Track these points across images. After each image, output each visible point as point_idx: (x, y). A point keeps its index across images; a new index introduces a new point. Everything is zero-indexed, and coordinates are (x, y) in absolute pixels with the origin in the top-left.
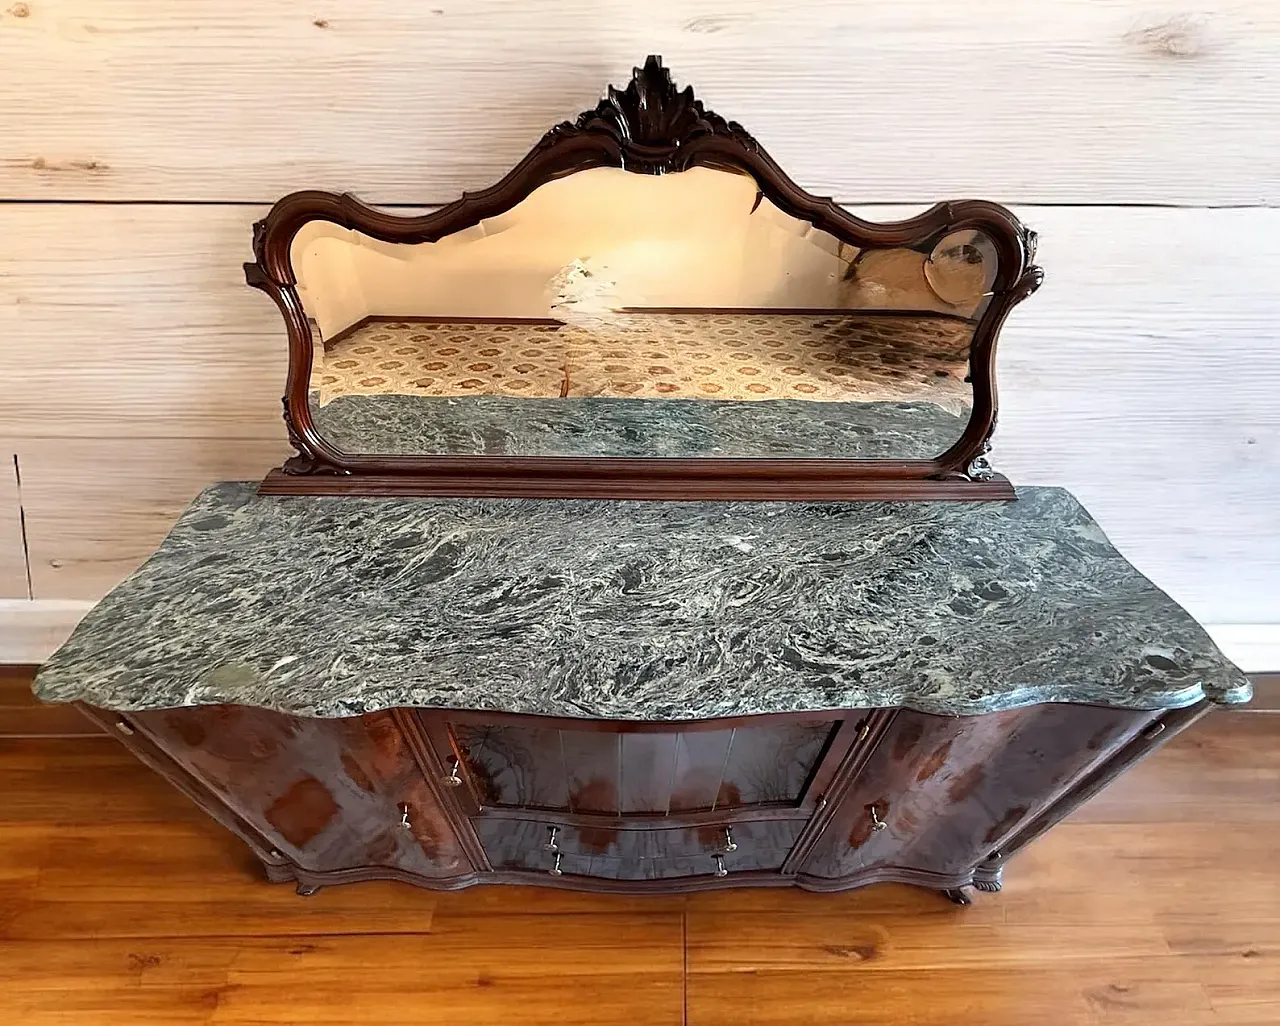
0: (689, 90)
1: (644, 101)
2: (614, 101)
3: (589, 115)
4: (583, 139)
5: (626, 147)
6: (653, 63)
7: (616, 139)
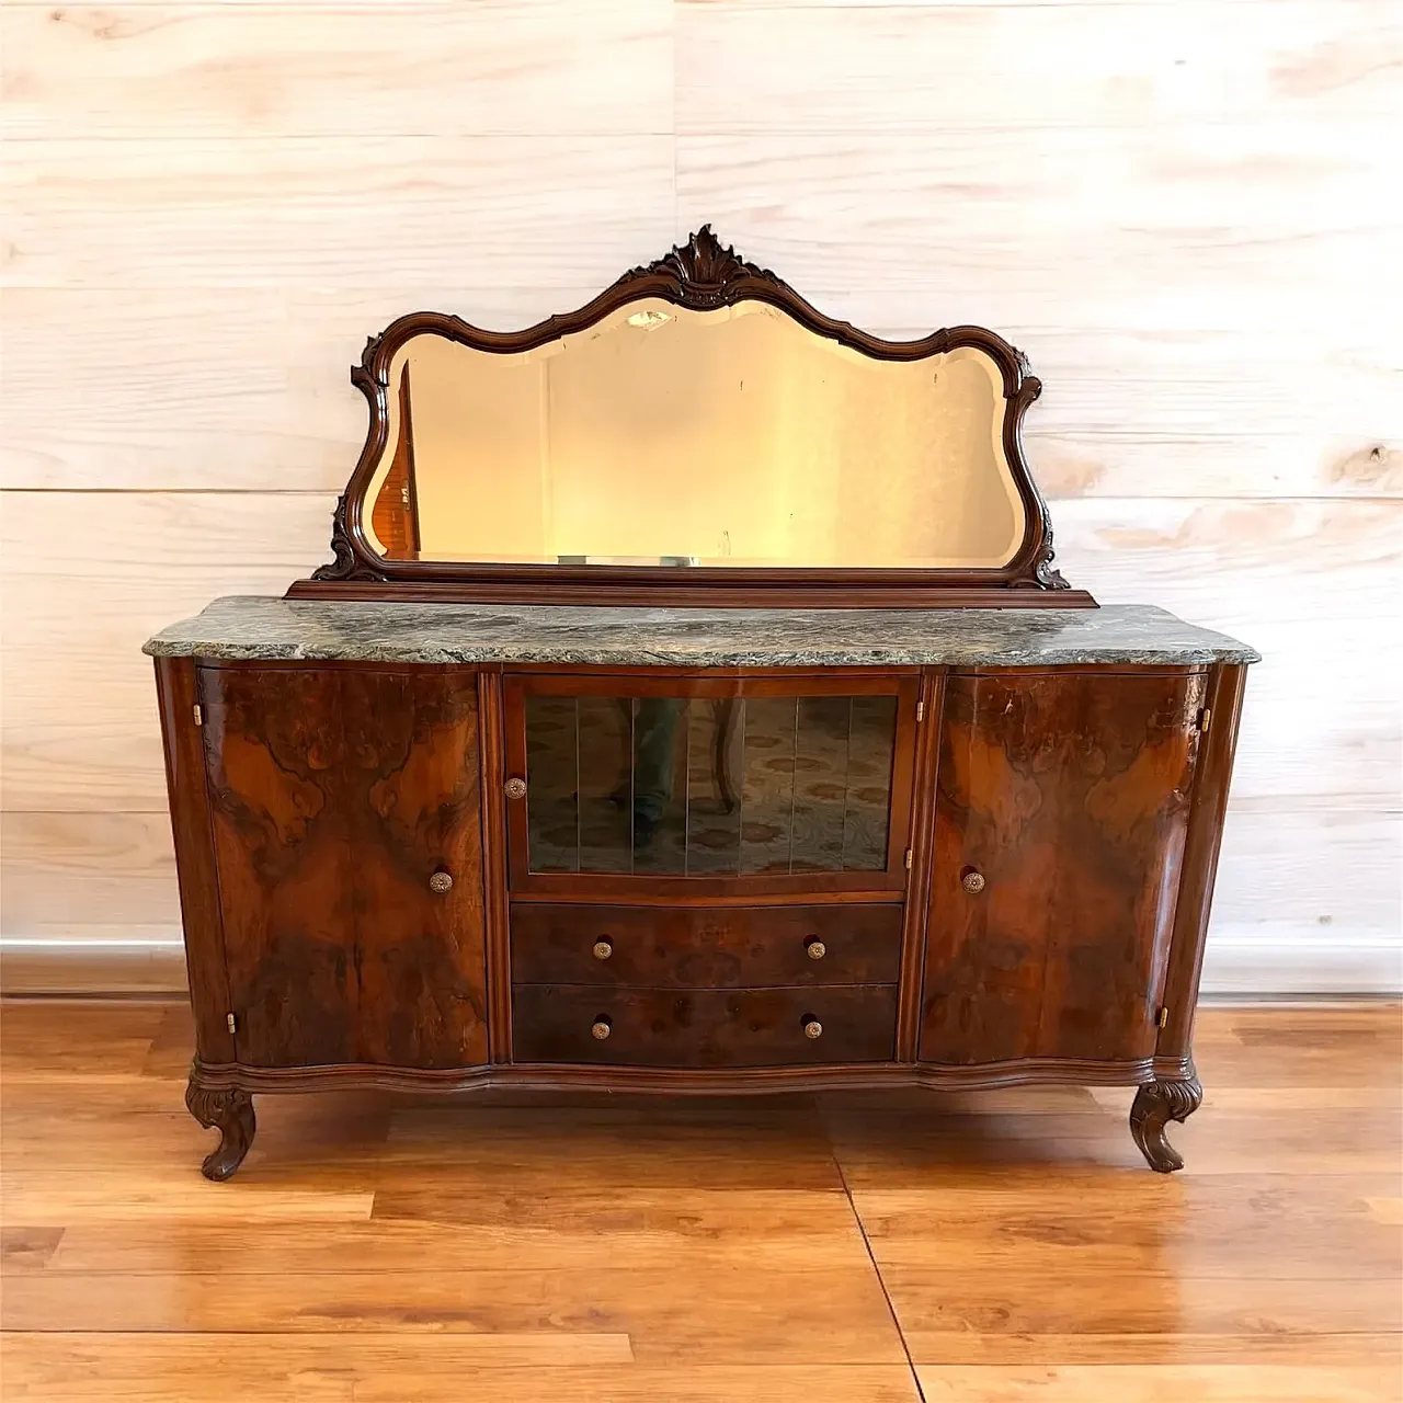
0: (731, 248)
1: (698, 254)
2: (677, 254)
3: (657, 263)
4: (653, 278)
5: (685, 284)
6: (705, 230)
7: (677, 278)
